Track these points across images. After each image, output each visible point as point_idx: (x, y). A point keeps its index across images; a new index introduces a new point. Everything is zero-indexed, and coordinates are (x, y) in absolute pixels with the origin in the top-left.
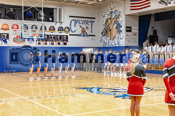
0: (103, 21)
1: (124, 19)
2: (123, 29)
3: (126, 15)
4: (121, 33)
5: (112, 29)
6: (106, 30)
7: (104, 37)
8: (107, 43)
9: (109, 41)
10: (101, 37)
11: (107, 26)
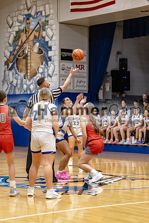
0: (8, 35)
1: (57, 32)
2: (54, 53)
3: (61, 23)
4: (49, 62)
5: (29, 54)
6: (15, 56)
7: (11, 73)
8: (19, 86)
9: (22, 81)
10: (5, 71)
11: (17, 47)
